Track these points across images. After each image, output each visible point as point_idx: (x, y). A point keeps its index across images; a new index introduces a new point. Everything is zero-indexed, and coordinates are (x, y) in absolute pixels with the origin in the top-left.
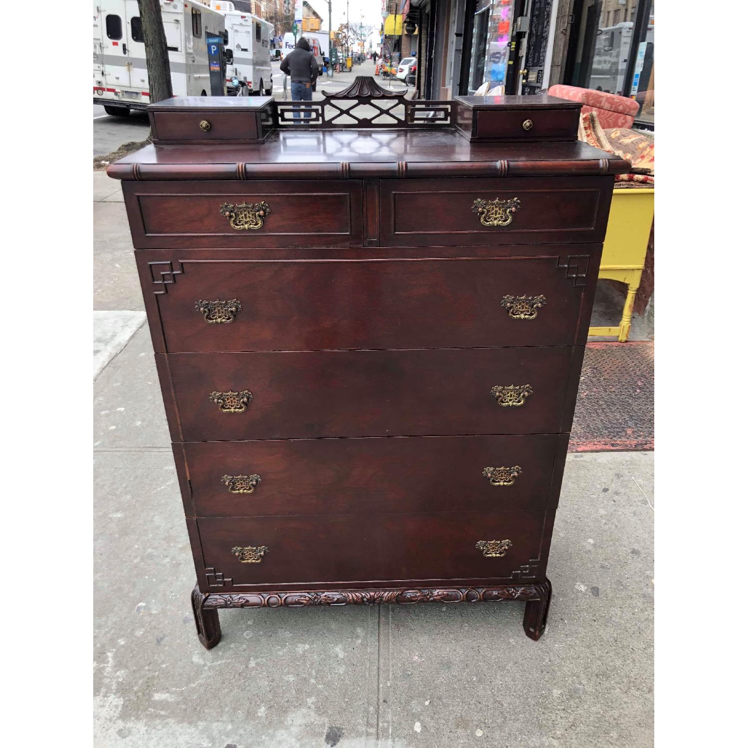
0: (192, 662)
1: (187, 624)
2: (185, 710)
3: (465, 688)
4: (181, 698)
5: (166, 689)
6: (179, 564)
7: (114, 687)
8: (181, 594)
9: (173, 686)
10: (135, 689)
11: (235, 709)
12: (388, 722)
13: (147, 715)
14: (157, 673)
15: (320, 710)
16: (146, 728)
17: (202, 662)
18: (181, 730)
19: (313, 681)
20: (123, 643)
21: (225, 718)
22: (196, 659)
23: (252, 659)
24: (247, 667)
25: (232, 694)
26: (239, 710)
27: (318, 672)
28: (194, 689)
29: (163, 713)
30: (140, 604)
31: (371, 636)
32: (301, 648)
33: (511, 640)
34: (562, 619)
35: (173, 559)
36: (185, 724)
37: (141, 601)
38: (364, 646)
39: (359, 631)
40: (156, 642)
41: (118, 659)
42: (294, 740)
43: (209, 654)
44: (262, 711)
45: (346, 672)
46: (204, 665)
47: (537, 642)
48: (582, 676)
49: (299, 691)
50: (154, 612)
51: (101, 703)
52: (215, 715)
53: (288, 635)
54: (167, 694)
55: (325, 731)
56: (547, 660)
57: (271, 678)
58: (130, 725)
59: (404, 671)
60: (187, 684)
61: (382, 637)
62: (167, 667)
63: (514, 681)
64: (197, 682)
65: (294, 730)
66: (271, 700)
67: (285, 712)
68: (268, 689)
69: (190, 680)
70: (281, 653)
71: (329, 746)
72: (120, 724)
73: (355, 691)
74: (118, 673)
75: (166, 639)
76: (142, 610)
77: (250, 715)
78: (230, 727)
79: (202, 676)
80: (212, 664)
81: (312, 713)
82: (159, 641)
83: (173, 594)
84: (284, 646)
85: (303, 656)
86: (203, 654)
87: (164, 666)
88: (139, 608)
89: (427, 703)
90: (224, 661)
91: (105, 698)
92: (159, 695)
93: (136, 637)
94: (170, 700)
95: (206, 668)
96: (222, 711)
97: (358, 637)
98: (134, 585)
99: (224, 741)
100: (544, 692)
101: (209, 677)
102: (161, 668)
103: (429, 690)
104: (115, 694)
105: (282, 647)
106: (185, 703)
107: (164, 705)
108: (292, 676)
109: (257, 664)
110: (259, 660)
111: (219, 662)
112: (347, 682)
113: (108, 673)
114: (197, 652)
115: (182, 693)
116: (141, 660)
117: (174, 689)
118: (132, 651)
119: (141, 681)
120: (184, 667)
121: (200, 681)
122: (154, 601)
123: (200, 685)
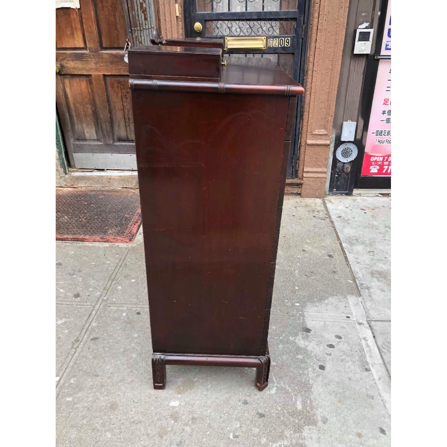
0: (276, 394)
1: (248, 402)
2: (305, 391)
4: (298, 395)
5: (294, 404)
6: (193, 419)
7: (298, 435)
8: (223, 410)
9: (292, 400)
10: (297, 421)
11: (301, 368)
12: (297, 313)
13: (312, 410)
14: (284, 411)
15: (296, 335)
16: (319, 409)
17: (275, 388)
18: (316, 391)
19: (281, 338)
20: (265, 439)
21: (306, 372)
22: (273, 391)
23: (271, 364)
24: (276, 366)
25: (292, 370)
26: (301, 366)
28: (292, 389)
29: (309, 402)
30: (231, 437)
35: (186, 425)
36: (313, 390)
37: (229, 438)
40: (263, 418)
41: (277, 439)
42: (311, 343)
44: (300, 357)
46: (277, 386)
49: (287, 343)
50: (238, 425)
51: (310, 440)
52: (305, 377)
55: (305, 333)
57: (282, 355)
58: (319, 418)
60: (289, 393)
62: (280, 407)
64: (288, 388)
65: (307, 343)
66: (294, 354)
67: (299, 348)
68: (288, 355)
69: (287, 392)
71: (311, 331)
72: (320, 424)
74: (288, 435)
75: (260, 412)
76: (237, 434)
77: (303, 361)
78: (310, 369)
80: (276, 383)
81: (298, 338)
82: (262, 416)
86: (270, 388)
87: (279, 409)
88: (236, 437)
89: (287, 301)
90: (274, 377)
91: (306, 438)
92: (298, 406)
93: (259, 432)
94: (301, 400)
95: (278, 385)
96: (303, 374)
99: (318, 370)
101: (284, 383)
104: (302, 433)
106: (301, 392)
107: (304, 403)
108: (279, 346)
109: (274, 361)
111: (274, 380)
113: (288, 442)
114: (268, 392)
115: (295, 395)
116: (277, 424)
117: (294, 399)
118: (270, 431)
119: (292, 419)
120: (280, 397)
121: (287, 387)
122: (228, 428)
123: (290, 386)
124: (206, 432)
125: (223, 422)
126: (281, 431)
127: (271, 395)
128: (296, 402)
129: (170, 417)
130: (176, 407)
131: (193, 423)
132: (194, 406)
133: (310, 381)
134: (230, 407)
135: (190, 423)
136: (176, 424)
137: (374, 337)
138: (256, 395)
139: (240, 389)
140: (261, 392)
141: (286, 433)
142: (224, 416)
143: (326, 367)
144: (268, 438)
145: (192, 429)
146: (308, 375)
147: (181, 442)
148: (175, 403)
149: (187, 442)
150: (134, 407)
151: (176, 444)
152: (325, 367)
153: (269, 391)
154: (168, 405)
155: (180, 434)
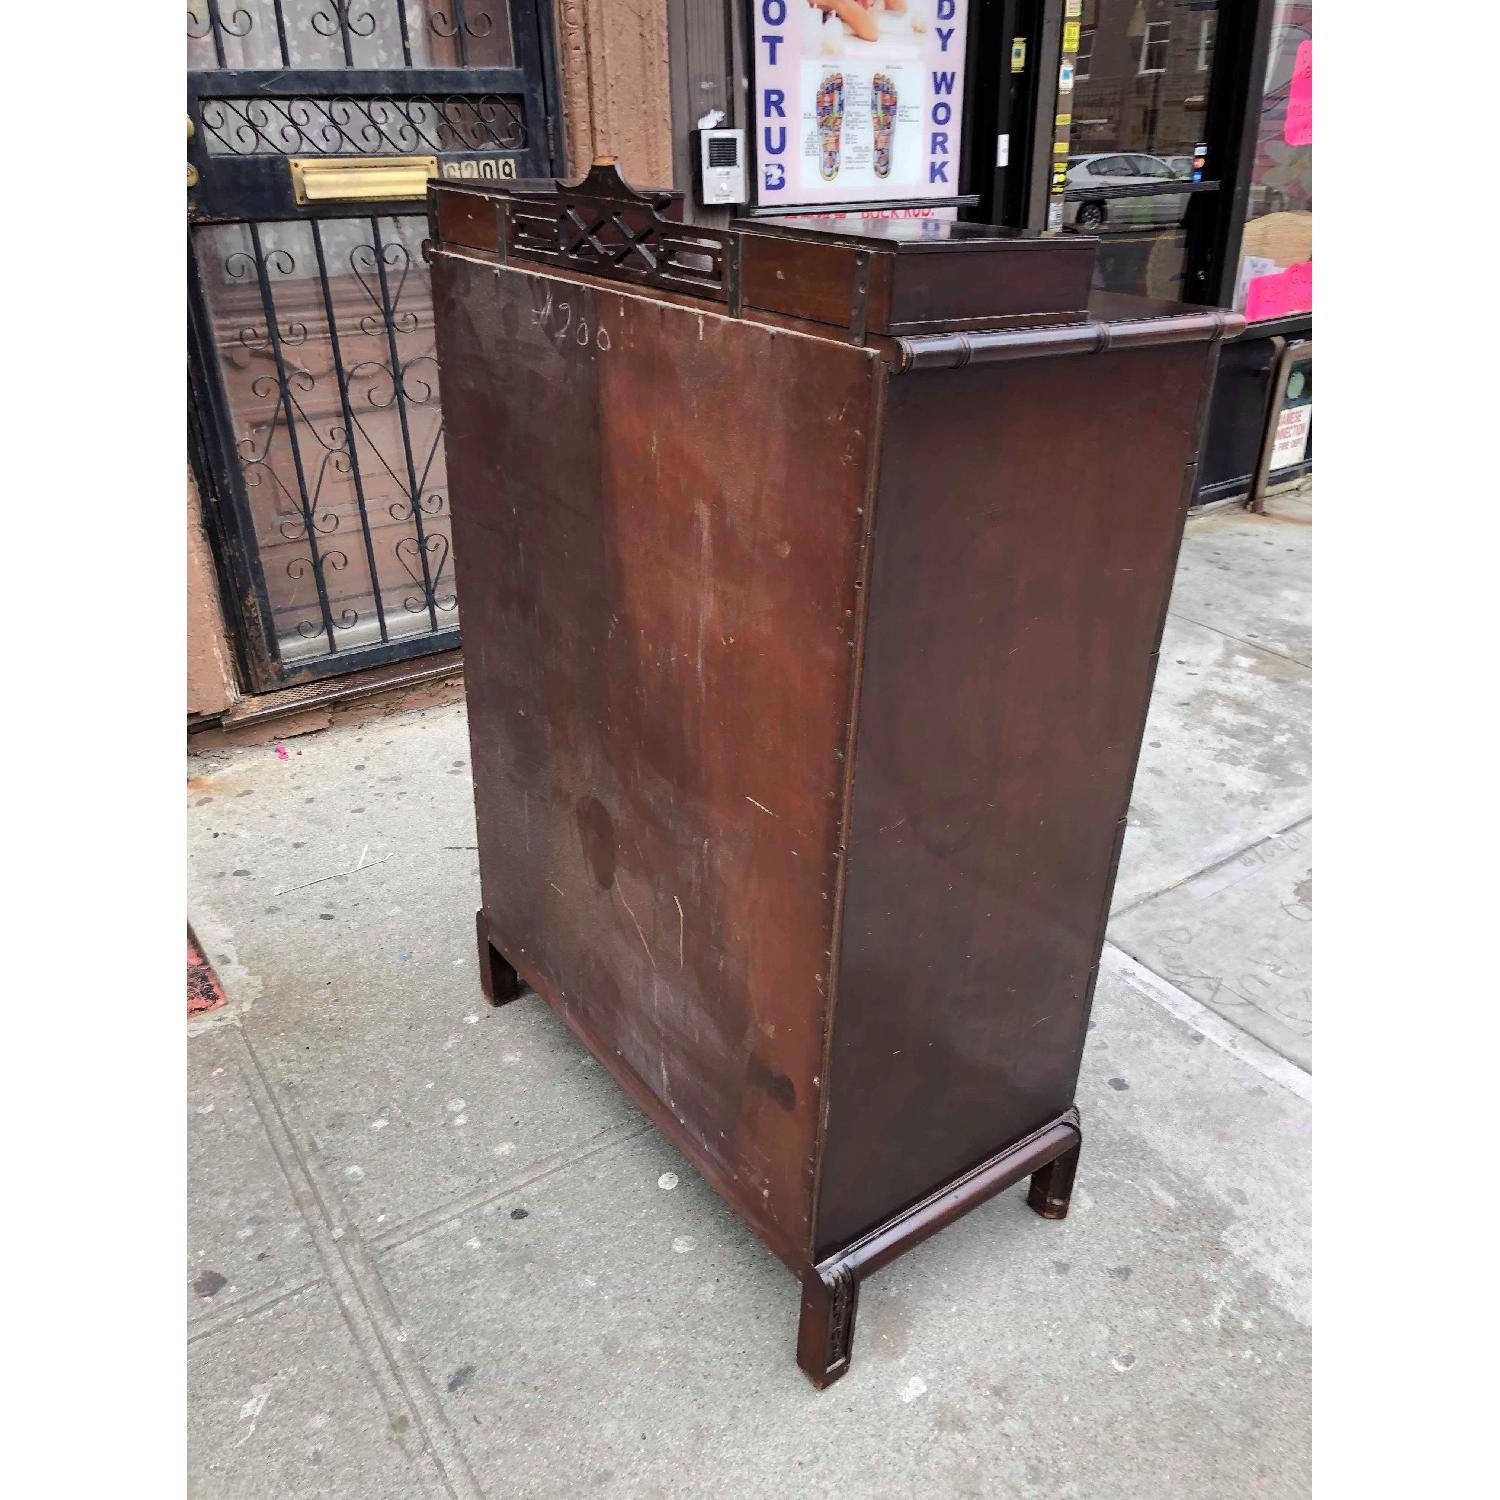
1: (1065, 1261)
2: (1142, 1158)
4: (1139, 1175)
5: (1154, 1200)
6: (997, 1391)
7: (1227, 1265)
8: (1038, 1320)
10: (1196, 1234)
13: (1196, 1190)
14: (1153, 1230)
16: (1205, 1178)
18: (1161, 1144)
20: (1185, 1320)
29: (1173, 1178)
30: (1121, 1368)
35: (997, 1418)
36: (1152, 1145)
37: (1118, 1374)
40: (1131, 1276)
41: (1204, 1301)
50: (1106, 1332)
51: (1256, 1257)
54: (1155, 1192)
58: (1227, 1200)
62: (1135, 1226)
69: (1115, 1185)
72: (1238, 1210)
74: (1214, 1278)
75: (1112, 1266)
76: (1124, 1352)
78: (1101, 1102)
79: (1094, 1176)
82: (1124, 1273)
83: (1050, 1334)
87: (1138, 1231)
88: (1128, 1360)
91: (1248, 1259)
92: (1166, 1200)
93: (1159, 1314)
94: (1156, 1184)
98: (1110, 1424)
99: (1118, 1096)
104: (1231, 1253)
106: (1138, 1164)
107: (1167, 1185)
113: (1231, 1293)
115: (1134, 1179)
116: (1170, 1269)
117: (1142, 1191)
118: (1176, 1294)
119: (1184, 1237)
120: (1111, 1205)
121: (1101, 1172)
122: (1093, 1354)
123: (1105, 1167)
124: (1059, 1398)
125: (1068, 1347)
126: (1192, 1278)
127: (1091, 1212)
128: (1153, 1194)
129: (941, 1431)
130: (926, 1395)
131: (1006, 1402)
132: (965, 1359)
133: (1129, 1129)
134: (1041, 1301)
135: (1000, 1406)
136: (972, 1435)
137: (1135, 959)
138: (1061, 1234)
139: (1019, 1244)
140: (1066, 1220)
141: (1205, 1276)
142: (1055, 1331)
143: (1127, 1080)
144: (1188, 1314)
145: (1023, 1417)
146: (1110, 1118)
147: (1033, 1468)
148: (913, 1389)
149: (1046, 1456)
150: (821, 1477)
151: (1029, 1482)
152: (1124, 1080)
153: (1079, 1207)
154: (901, 1405)
155: (1009, 1450)
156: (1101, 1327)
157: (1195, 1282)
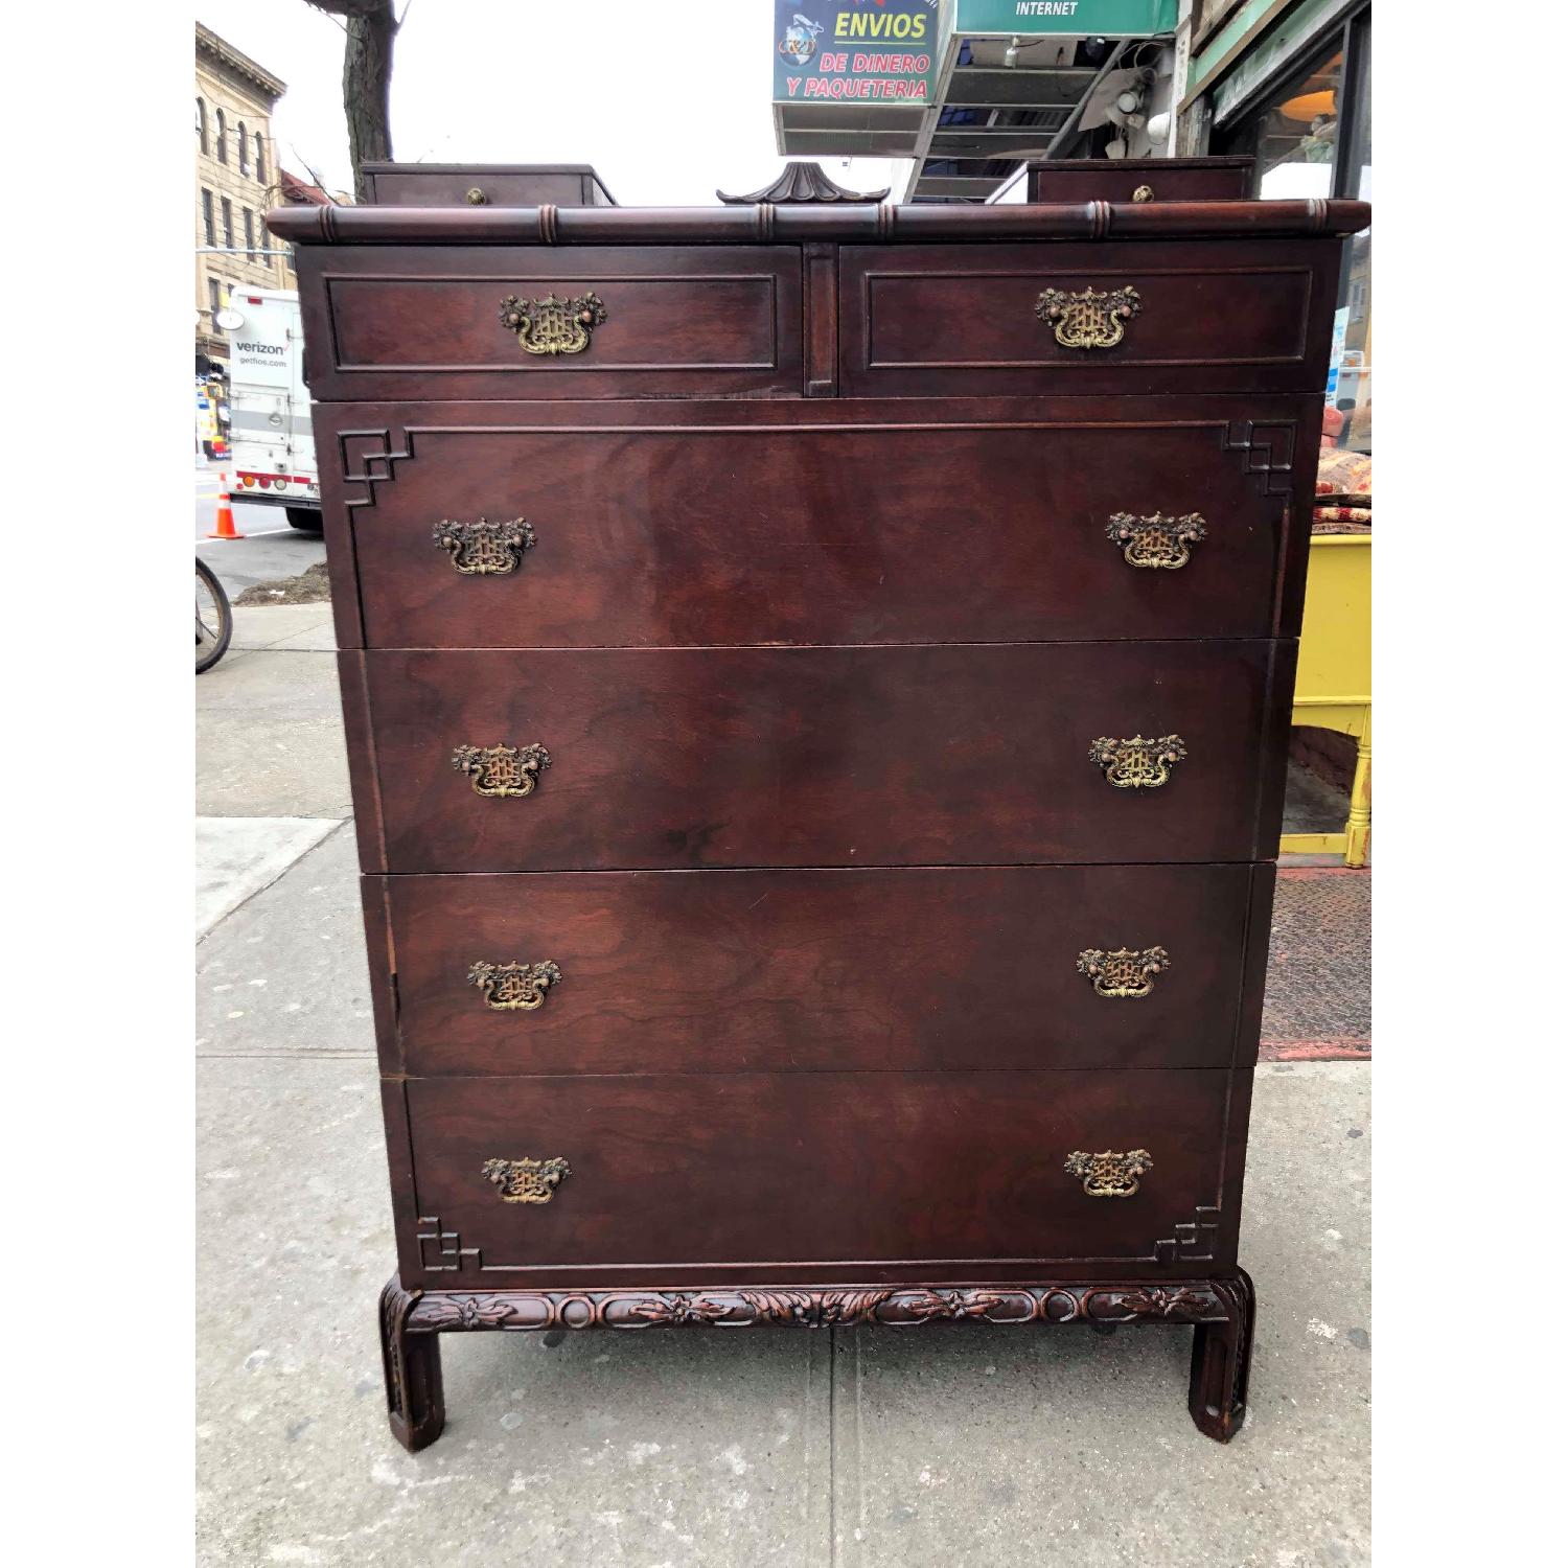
0: (370, 1480)
1: (366, 1397)
3: (1051, 1547)
4: (337, 1557)
5: (302, 1538)
6: (356, 1272)
8: (357, 1333)
9: (319, 1531)
10: (227, 1533)
14: (283, 1500)
17: (394, 1480)
19: (667, 1525)
22: (382, 1472)
23: (518, 1473)
24: (505, 1492)
25: (465, 1551)
27: (679, 1504)
28: (369, 1538)
30: (256, 1354)
31: (813, 1427)
32: (639, 1452)
33: (1163, 1441)
34: (1284, 1398)
35: (344, 1260)
37: (258, 1348)
38: (795, 1447)
39: (783, 1415)
40: (285, 1434)
43: (413, 1462)
45: (751, 1507)
46: (401, 1486)
47: (1226, 1447)
48: (1348, 1519)
49: (631, 1548)
50: (287, 1370)
53: (609, 1421)
54: (304, 1549)
56: (1257, 1486)
57: (562, 1519)
59: (898, 1504)
60: (353, 1527)
61: (839, 1429)
62: (307, 1489)
63: (1176, 1531)
64: (379, 1524)
68: (555, 1542)
69: (361, 1519)
70: (590, 1462)
73: (773, 1550)
75: (312, 1426)
76: (260, 1366)
79: (393, 1510)
80: (419, 1484)
82: (293, 1433)
83: (339, 1333)
84: (597, 1446)
85: (646, 1468)
86: (399, 1461)
87: (301, 1486)
88: (253, 1362)
90: (448, 1479)
92: (283, 1549)
93: (239, 1422)
94: (308, 1561)
95: (403, 1492)
97: (779, 1429)
98: (247, 1313)
100: (1254, 1556)
101: (409, 1513)
102: (294, 1490)
103: (962, 1550)
105: (592, 1448)
108: (616, 1513)
109: (531, 1486)
110: (535, 1478)
111: (436, 1481)
112: (753, 1528)
114: (384, 1456)
115: (339, 1547)
116: (245, 1472)
117: (321, 1537)
118: (226, 1452)
119: (241, 1518)
120: (350, 1489)
121: (387, 1521)
122: (289, 1346)
123: (386, 1530)
125: (316, 1335)
126: (216, 1481)
127: (368, 1464)
128: (306, 1544)
129: (382, 1230)
131: (345, 1271)
135: (347, 1267)
136: (356, 1242)
142: (336, 1337)
144: (206, 1442)
153: (387, 1460)
156: (293, 1370)
157: (209, 1481)
